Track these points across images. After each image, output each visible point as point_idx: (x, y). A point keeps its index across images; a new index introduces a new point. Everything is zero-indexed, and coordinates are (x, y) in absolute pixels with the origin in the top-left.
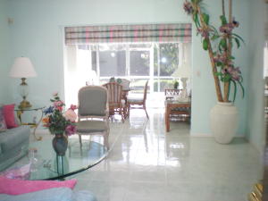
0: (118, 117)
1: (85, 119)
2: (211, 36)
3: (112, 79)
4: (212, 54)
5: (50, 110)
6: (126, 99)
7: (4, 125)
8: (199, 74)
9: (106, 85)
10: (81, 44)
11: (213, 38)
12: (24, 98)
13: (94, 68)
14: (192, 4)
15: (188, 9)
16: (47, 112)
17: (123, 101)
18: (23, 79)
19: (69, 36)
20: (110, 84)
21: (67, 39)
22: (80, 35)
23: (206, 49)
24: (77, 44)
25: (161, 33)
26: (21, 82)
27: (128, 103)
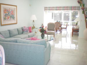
0: (58, 32)
1: (49, 31)
2: (85, 10)
3: (57, 21)
4: (85, 15)
5: (41, 27)
6: (61, 27)
7: (29, 32)
8: (81, 21)
9: (55, 23)
10: (49, 11)
11: (85, 11)
12: (34, 25)
13: (52, 18)
14: (80, 1)
15: (79, 2)
16: (40, 28)
17: (60, 28)
18: (33, 20)
19: (45, 9)
20: (56, 23)
21: (45, 10)
22: (49, 9)
23: (83, 13)
24: (48, 11)
25: (73, 8)
26: (33, 21)
27: (62, 28)
